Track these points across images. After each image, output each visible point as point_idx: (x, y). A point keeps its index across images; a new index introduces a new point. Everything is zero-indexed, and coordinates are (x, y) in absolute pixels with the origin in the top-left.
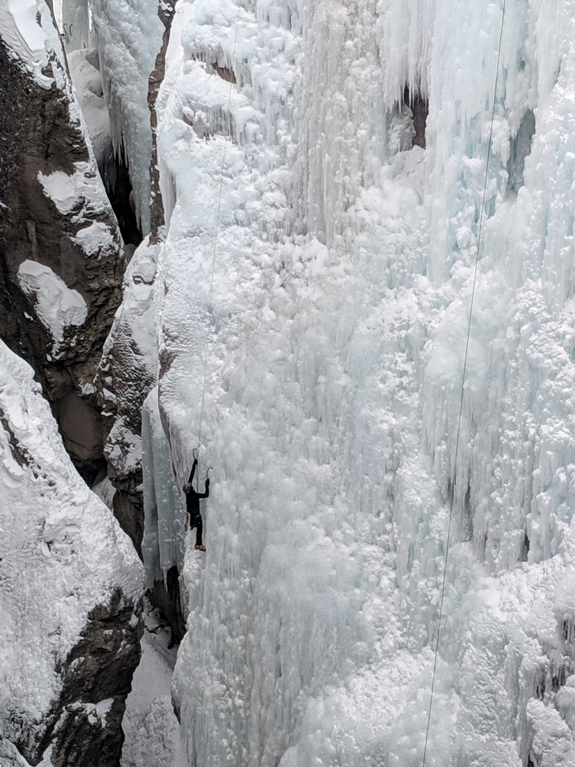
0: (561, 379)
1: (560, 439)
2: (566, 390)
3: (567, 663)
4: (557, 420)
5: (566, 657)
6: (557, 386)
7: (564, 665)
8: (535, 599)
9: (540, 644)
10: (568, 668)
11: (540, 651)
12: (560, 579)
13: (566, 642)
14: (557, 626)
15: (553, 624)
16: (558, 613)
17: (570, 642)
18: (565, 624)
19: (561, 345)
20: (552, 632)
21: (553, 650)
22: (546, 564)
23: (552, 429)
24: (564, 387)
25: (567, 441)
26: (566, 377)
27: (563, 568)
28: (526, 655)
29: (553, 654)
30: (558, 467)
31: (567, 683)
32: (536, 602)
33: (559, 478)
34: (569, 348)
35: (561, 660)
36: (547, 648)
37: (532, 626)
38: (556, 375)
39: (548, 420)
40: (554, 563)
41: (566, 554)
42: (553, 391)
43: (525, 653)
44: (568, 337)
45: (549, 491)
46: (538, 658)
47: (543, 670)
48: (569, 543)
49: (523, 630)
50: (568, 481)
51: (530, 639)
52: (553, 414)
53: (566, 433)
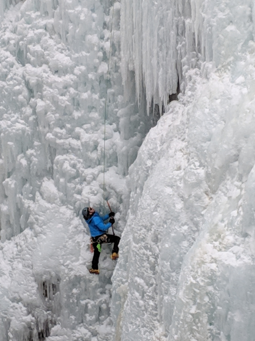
0: (12, 79)
1: (18, 130)
2: (17, 88)
3: (50, 317)
4: (13, 115)
5: (48, 312)
6: (8, 85)
7: (47, 320)
8: (13, 269)
9: (25, 306)
10: (51, 321)
11: (25, 312)
12: (34, 248)
13: (47, 299)
14: (38, 288)
15: (34, 287)
16: (37, 277)
17: (50, 299)
18: (44, 284)
19: (7, 50)
20: (34, 294)
21: (37, 309)
22: (18, 239)
23: (9, 123)
24: (15, 85)
25: (24, 131)
26: (15, 77)
27: (35, 238)
28: (13, 318)
29: (37, 312)
30: (18, 154)
31: (51, 334)
32: (15, 272)
33: (21, 164)
34: (15, 51)
35: (44, 315)
36: (30, 308)
37: (15, 292)
38: (6, 76)
39: (5, 116)
40: (25, 236)
41: (35, 226)
42: (6, 90)
43: (12, 316)
44: (12, 42)
45: (14, 175)
46: (24, 318)
47: (30, 328)
48: (37, 216)
49: (8, 298)
50: (29, 165)
51: (15, 304)
52: (8, 110)
53: (22, 124)
